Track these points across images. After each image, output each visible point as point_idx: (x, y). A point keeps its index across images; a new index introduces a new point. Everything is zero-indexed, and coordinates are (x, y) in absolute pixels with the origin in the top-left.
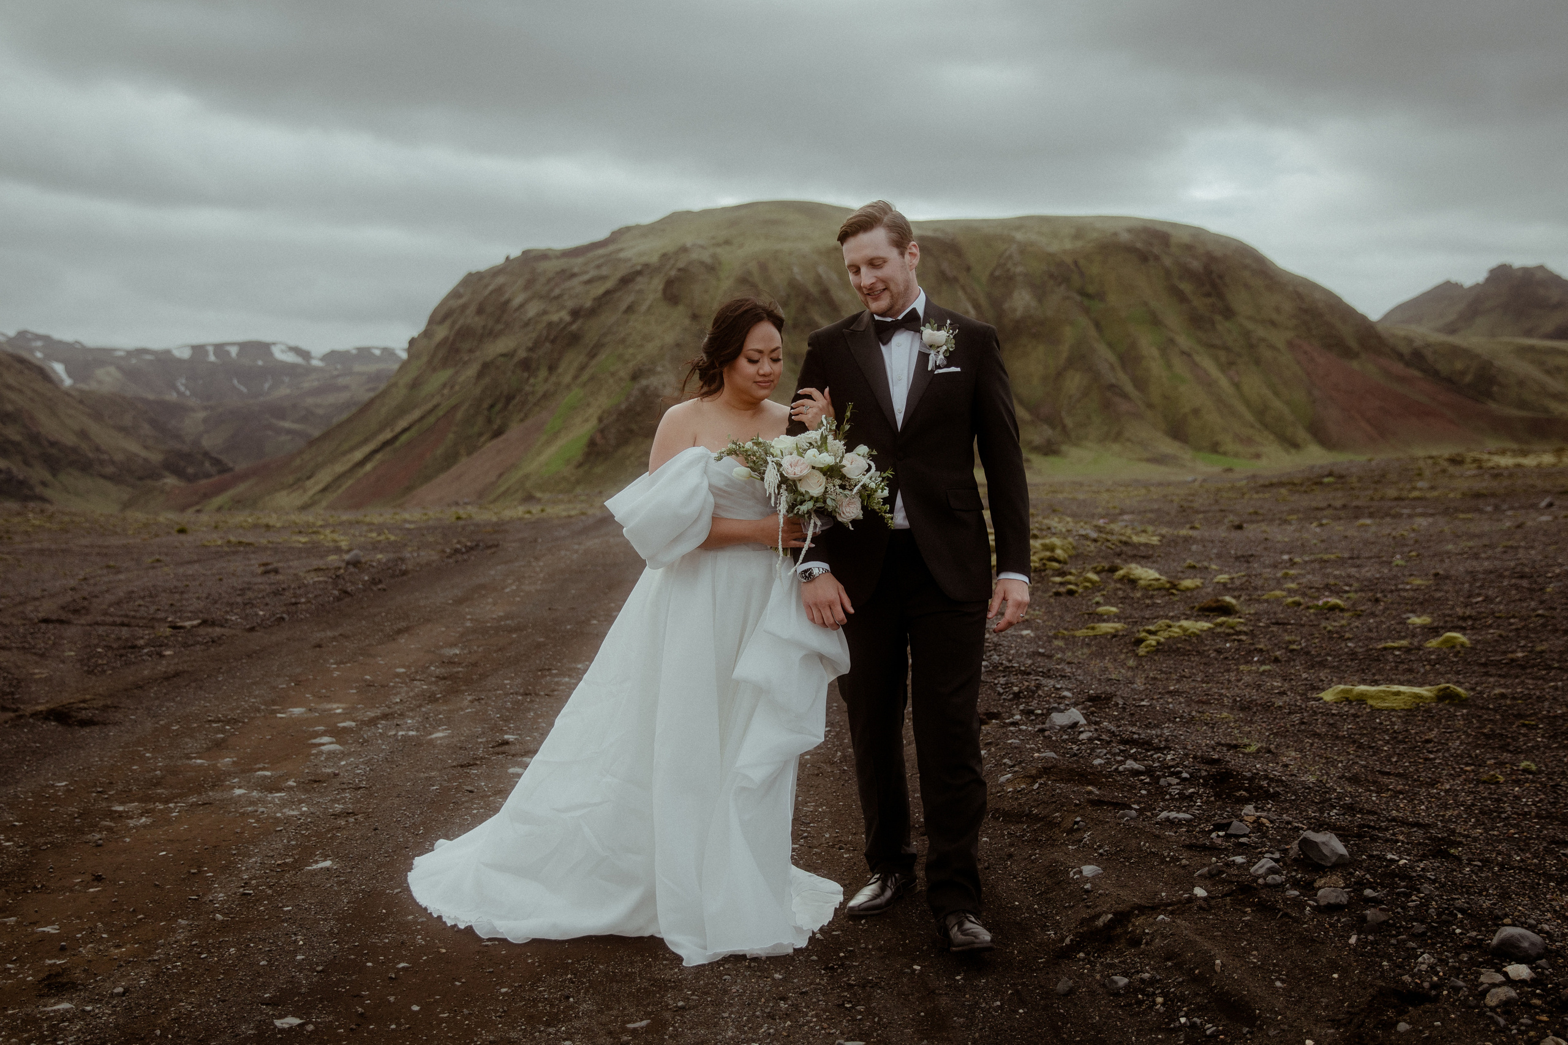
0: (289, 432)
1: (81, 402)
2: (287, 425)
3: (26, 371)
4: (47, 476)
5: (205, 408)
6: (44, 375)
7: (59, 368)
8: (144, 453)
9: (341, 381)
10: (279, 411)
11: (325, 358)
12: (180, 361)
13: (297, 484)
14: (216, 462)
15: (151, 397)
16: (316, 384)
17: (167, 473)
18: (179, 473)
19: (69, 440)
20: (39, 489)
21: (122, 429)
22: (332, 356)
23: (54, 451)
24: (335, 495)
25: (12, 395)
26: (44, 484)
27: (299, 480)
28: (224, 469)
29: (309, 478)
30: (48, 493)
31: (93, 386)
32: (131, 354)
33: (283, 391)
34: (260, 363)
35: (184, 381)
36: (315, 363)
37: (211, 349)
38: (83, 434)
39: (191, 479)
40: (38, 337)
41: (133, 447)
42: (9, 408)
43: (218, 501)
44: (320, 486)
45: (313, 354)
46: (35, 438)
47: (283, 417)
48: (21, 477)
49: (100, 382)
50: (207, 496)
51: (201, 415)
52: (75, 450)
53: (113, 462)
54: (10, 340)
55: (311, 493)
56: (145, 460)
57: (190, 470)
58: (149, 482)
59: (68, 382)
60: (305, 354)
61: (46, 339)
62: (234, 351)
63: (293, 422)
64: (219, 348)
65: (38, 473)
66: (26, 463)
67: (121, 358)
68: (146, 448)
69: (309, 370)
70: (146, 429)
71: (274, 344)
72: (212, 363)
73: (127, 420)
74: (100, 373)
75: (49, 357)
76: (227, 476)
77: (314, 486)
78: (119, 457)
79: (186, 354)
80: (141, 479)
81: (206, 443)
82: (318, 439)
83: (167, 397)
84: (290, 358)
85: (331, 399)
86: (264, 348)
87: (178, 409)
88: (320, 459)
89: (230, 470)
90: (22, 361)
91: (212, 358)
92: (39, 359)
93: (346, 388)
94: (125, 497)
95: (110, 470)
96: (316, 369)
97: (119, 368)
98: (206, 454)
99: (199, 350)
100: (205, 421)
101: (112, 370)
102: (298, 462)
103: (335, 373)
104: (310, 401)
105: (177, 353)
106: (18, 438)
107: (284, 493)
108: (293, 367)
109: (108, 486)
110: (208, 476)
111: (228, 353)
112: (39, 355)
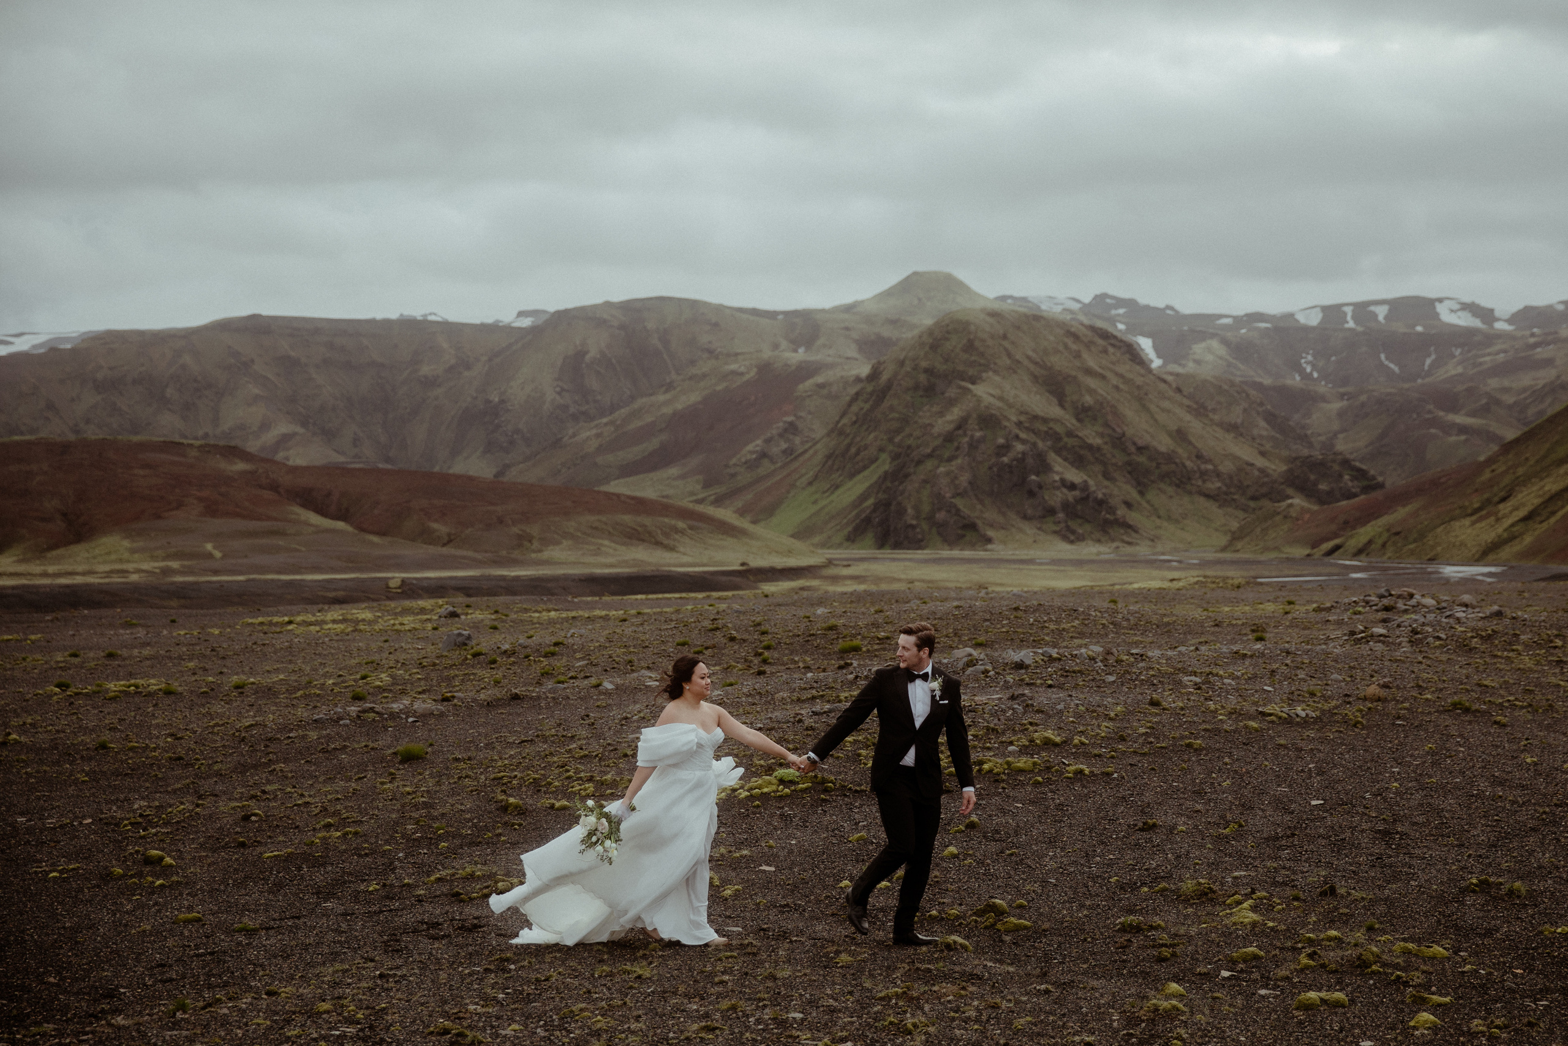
0: (1463, 429)
1: (1179, 390)
2: (1460, 419)
3: (1111, 350)
4: (1134, 495)
5: (1342, 396)
6: (1133, 354)
7: (1146, 344)
8: (1260, 462)
9: (1541, 353)
10: (1449, 400)
11: (1512, 319)
12: (1306, 329)
13: (1485, 509)
14: (1360, 474)
15: (1267, 381)
16: (1501, 357)
17: (1290, 491)
18: (1306, 489)
19: (1164, 443)
20: (1121, 512)
21: (1232, 428)
22: (1527, 316)
23: (1142, 459)
24: (1545, 525)
25: (1092, 382)
26: (1129, 505)
27: (1488, 501)
28: (1371, 486)
29: (1504, 500)
30: (1133, 517)
31: (1190, 367)
32: (1242, 321)
33: (1452, 369)
34: (1419, 329)
35: (1310, 358)
36: (1500, 326)
37: (1349, 310)
38: (1181, 435)
39: (1324, 499)
40: (1120, 302)
41: (1245, 452)
42: (1088, 400)
43: (1364, 534)
44: (1522, 513)
45: (1497, 314)
46: (1119, 441)
47: (1454, 409)
48: (1100, 496)
49: (1198, 362)
50: (1350, 524)
51: (1336, 405)
52: (1169, 458)
53: (1218, 475)
54: (1086, 308)
55: (1508, 522)
56: (1262, 471)
57: (1323, 486)
58: (1266, 503)
59: (1156, 363)
60: (1487, 315)
61: (1130, 304)
62: (1381, 312)
63: (1468, 415)
64: (1362, 309)
65: (1122, 489)
66: (1106, 475)
67: (1226, 327)
68: (1263, 454)
69: (1490, 338)
70: (1262, 428)
71: (1440, 300)
72: (1350, 329)
73: (1236, 415)
74: (1198, 349)
75: (1134, 329)
76: (1378, 495)
77: (1512, 512)
78: (1227, 467)
79: (1314, 319)
80: (1254, 498)
81: (1341, 446)
82: (1517, 441)
83: (1289, 382)
84: (1464, 320)
85: (1526, 380)
86: (1425, 306)
87: (1305, 399)
88: (1521, 471)
89: (1381, 486)
90: (1105, 335)
91: (1351, 324)
92: (1120, 331)
93: (1549, 362)
94: (1235, 525)
95: (1214, 485)
96: (1501, 335)
97: (1225, 342)
98: (1346, 463)
99: (1332, 312)
100: (1341, 414)
101: (1215, 344)
102: (1487, 475)
103: (1532, 340)
104: (1494, 383)
105: (1302, 319)
106: (1097, 441)
107: (1467, 522)
108: (1470, 332)
109: (1212, 507)
110: (1350, 496)
111: (1375, 315)
112: (1121, 326)
